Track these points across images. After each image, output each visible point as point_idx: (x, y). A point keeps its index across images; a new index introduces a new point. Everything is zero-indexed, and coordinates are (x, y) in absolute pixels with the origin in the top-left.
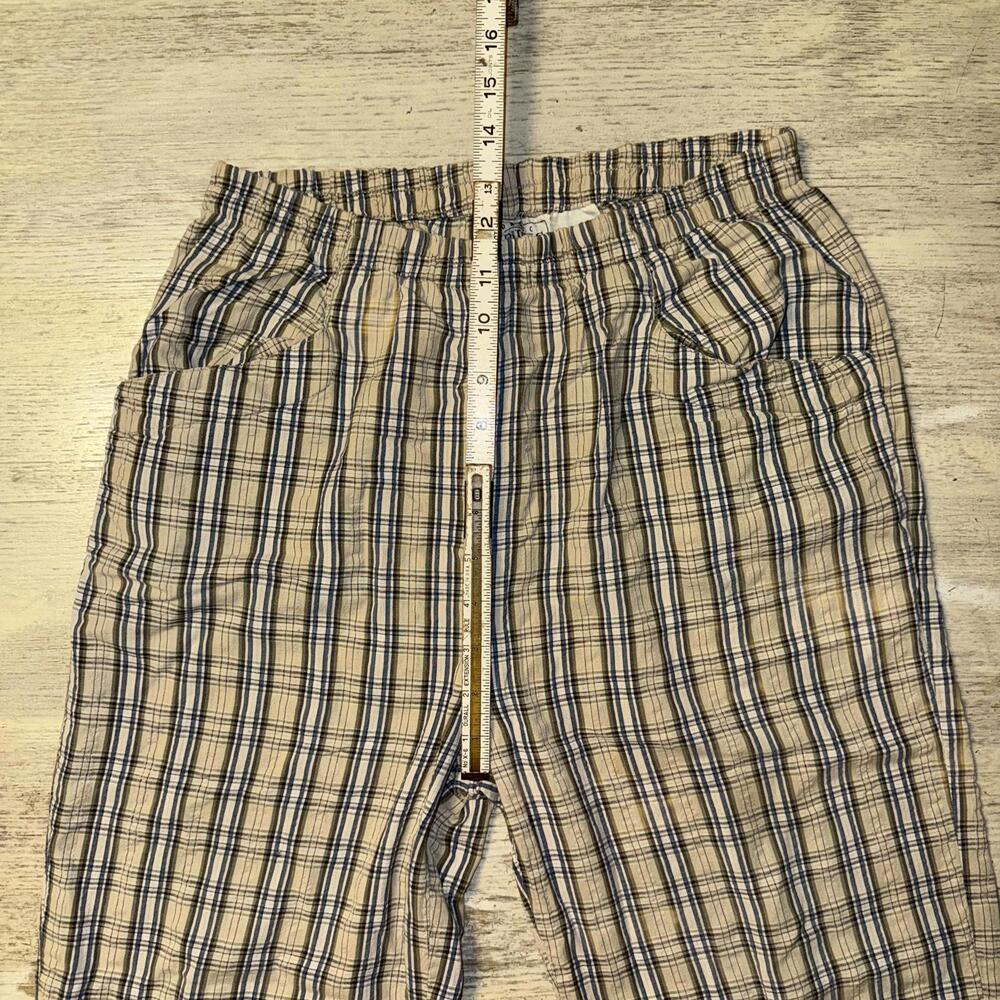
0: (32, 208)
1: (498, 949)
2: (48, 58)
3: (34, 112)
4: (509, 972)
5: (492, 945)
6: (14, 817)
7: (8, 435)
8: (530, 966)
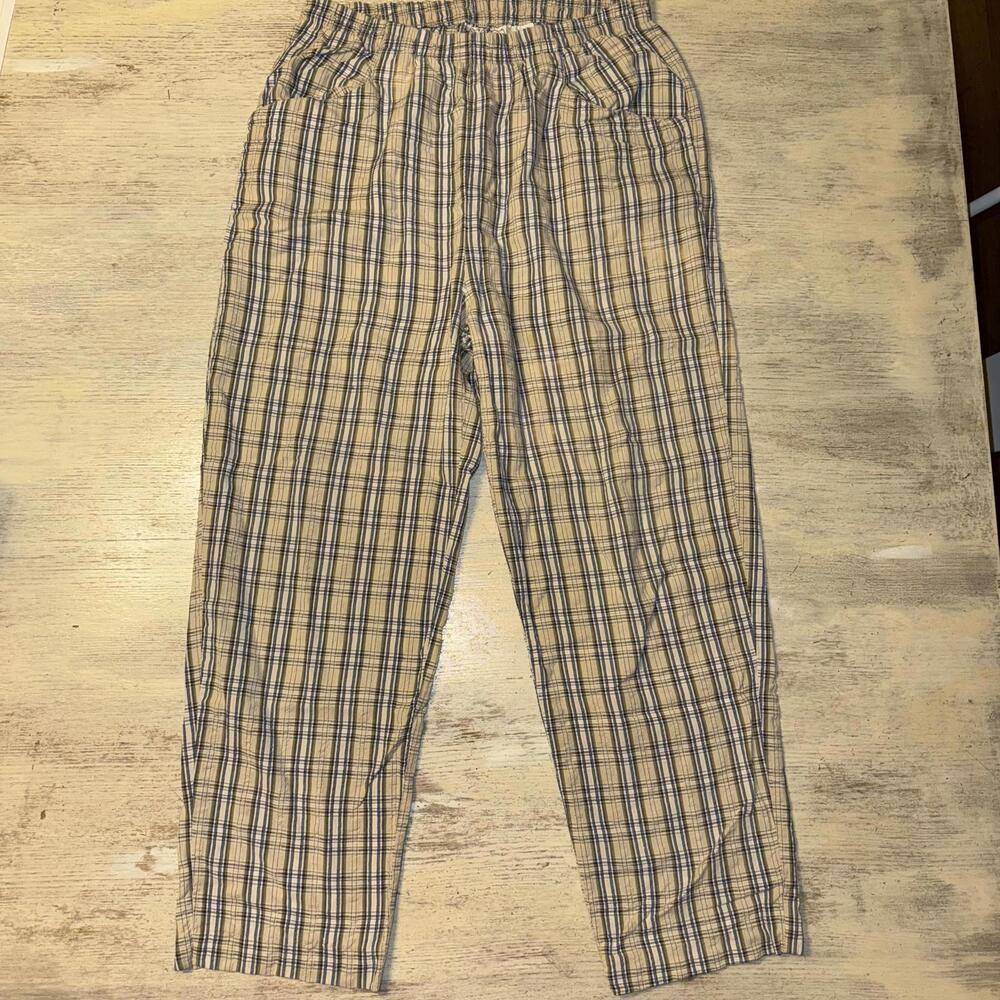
0: (174, 356)
1: (461, 835)
2: (188, 266)
3: (177, 298)
4: (469, 850)
5: (457, 831)
6: (140, 747)
7: (151, 497)
8: (482, 846)
